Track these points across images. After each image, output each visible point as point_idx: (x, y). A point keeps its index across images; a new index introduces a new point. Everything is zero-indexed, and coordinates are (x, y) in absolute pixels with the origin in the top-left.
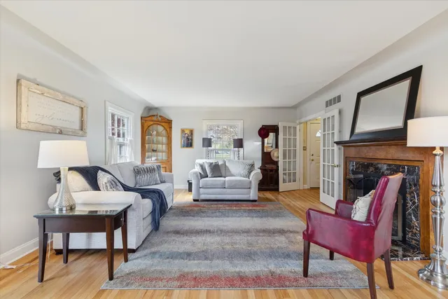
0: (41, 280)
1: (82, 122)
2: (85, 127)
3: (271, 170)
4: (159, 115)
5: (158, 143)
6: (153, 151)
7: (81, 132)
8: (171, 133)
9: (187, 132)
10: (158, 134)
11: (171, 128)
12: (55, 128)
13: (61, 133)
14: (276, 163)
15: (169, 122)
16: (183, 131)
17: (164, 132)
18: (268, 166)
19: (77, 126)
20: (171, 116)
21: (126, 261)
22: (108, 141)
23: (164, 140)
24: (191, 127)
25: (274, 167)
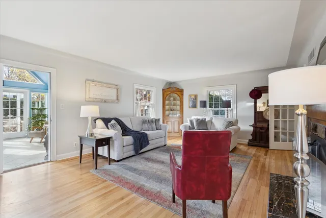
0: (81, 162)
1: (118, 96)
2: (119, 98)
3: (261, 128)
4: (174, 86)
5: (175, 105)
6: (171, 110)
7: (117, 101)
8: (183, 98)
9: (193, 97)
10: (174, 99)
11: (182, 95)
12: (102, 99)
13: (105, 102)
14: (268, 121)
15: (182, 91)
16: (190, 96)
17: (178, 98)
18: (259, 125)
19: (115, 98)
20: (183, 86)
21: (110, 164)
22: (135, 105)
23: (178, 103)
24: (195, 93)
25: (265, 125)
